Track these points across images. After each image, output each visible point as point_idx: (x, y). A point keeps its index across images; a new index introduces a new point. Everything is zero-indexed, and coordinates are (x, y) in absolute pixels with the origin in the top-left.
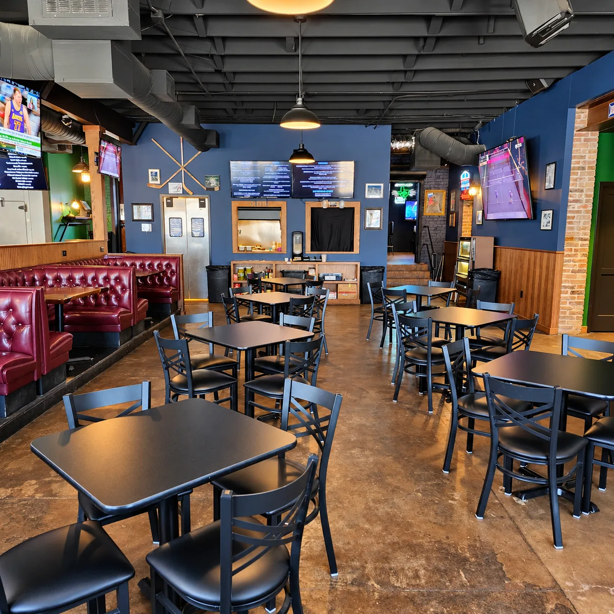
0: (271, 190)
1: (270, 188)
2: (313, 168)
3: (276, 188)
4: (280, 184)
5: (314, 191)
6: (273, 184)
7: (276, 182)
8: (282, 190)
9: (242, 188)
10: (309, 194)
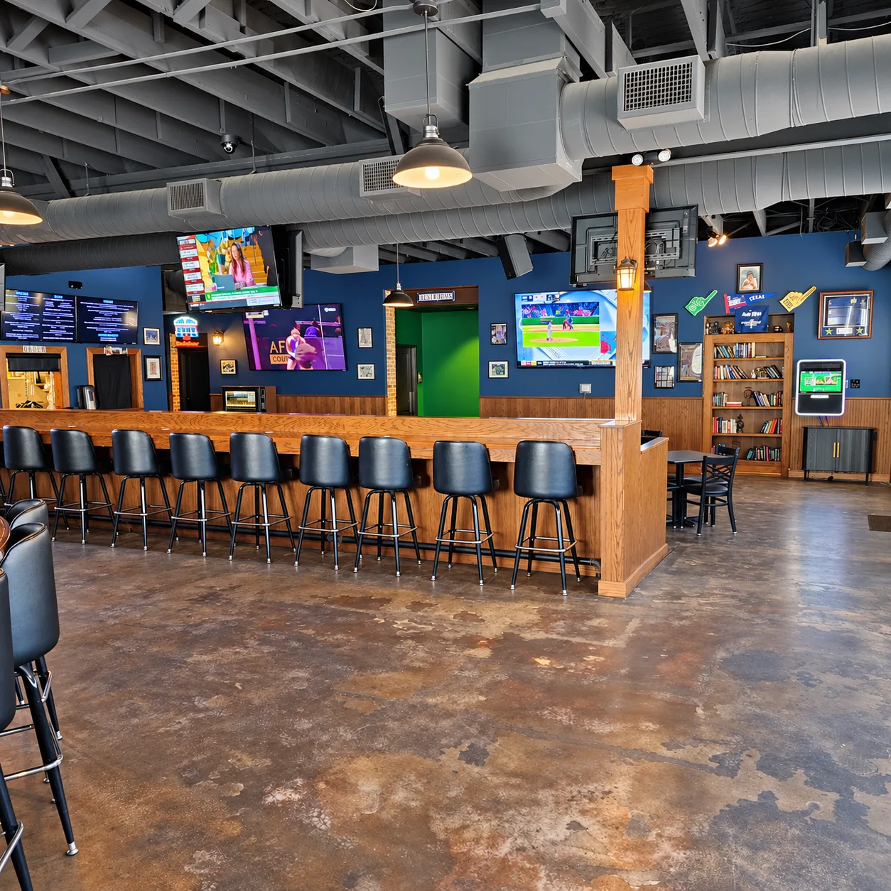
0: (51, 332)
1: (49, 329)
2: (98, 306)
3: (58, 329)
4: (62, 324)
5: (99, 335)
6: (54, 323)
7: (57, 321)
8: (64, 332)
9: (16, 327)
10: (93, 338)
